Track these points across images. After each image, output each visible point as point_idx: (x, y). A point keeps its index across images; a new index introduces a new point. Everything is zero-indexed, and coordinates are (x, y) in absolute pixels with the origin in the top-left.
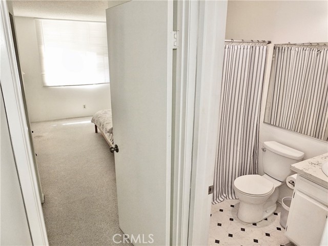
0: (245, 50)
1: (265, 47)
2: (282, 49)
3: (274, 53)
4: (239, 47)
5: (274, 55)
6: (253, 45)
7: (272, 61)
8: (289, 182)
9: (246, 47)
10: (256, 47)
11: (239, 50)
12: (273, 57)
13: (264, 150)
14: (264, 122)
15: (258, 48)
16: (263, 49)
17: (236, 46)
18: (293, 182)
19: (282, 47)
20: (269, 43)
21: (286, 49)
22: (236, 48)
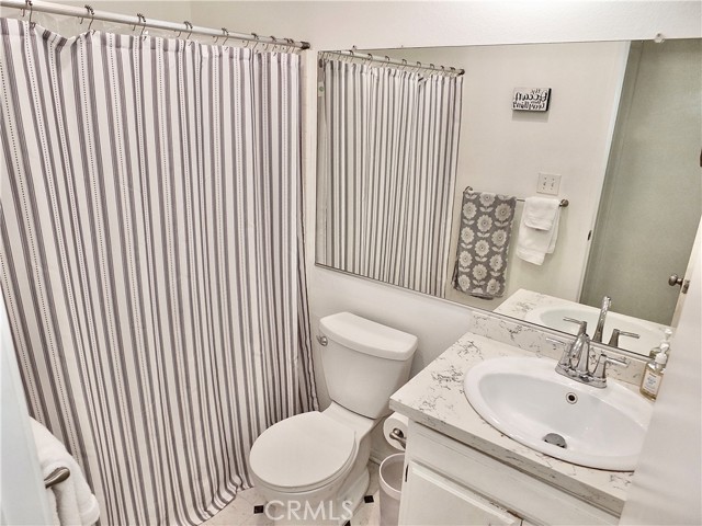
0: (236, 61)
1: (294, 58)
2: (340, 68)
3: (321, 77)
4: (216, 52)
5: (322, 84)
6: (260, 48)
7: (319, 98)
8: (392, 437)
9: (236, 54)
10: (269, 54)
11: (215, 61)
12: (320, 89)
13: (323, 342)
14: (317, 264)
15: (274, 60)
16: (289, 62)
17: (205, 48)
18: (401, 434)
19: (340, 63)
20: (305, 47)
21: (351, 70)
22: (206, 54)
